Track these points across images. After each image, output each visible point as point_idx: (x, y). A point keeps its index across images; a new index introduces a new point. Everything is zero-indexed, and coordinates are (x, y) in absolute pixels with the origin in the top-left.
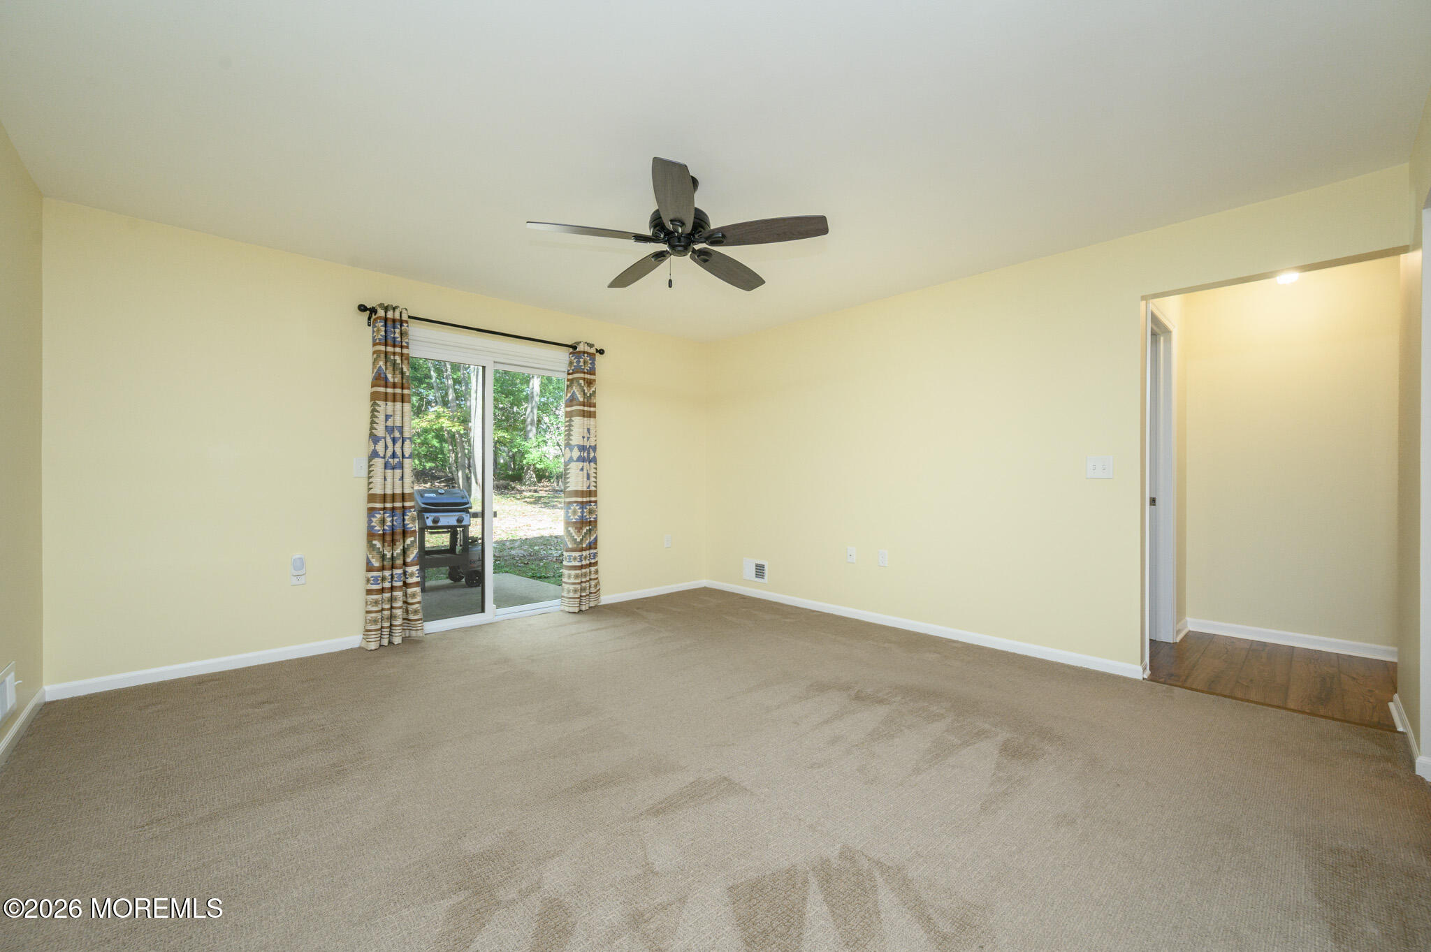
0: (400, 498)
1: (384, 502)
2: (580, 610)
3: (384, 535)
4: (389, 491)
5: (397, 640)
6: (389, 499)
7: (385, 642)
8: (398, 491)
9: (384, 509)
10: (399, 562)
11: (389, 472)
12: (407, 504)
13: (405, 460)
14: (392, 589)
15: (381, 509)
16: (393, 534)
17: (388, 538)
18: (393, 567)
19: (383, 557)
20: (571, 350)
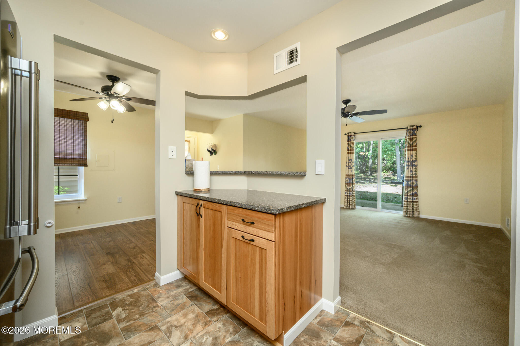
0: (351, 176)
1: (348, 176)
2: (410, 216)
3: (348, 183)
4: (349, 174)
5: (350, 208)
6: (349, 176)
7: (348, 207)
8: (351, 174)
9: (348, 178)
10: (351, 190)
11: (349, 170)
12: (353, 177)
13: (353, 167)
14: (350, 196)
15: (347, 178)
16: (350, 184)
17: (349, 184)
18: (350, 191)
19: (348, 189)
20: (406, 129)
